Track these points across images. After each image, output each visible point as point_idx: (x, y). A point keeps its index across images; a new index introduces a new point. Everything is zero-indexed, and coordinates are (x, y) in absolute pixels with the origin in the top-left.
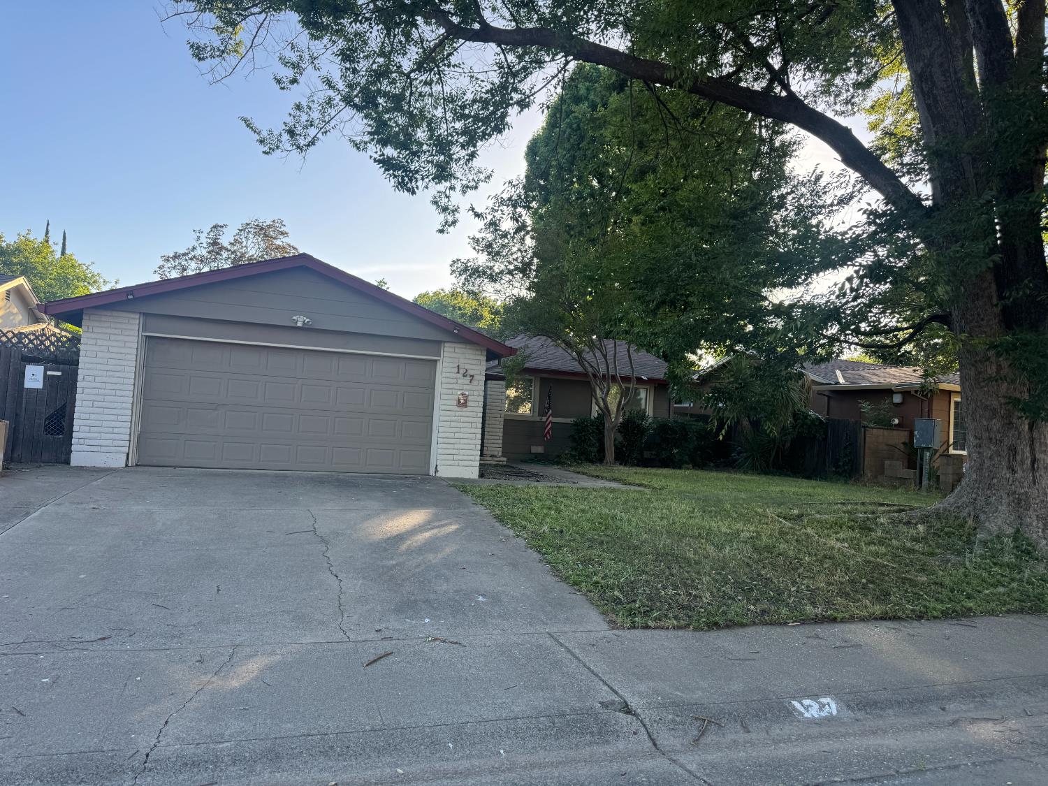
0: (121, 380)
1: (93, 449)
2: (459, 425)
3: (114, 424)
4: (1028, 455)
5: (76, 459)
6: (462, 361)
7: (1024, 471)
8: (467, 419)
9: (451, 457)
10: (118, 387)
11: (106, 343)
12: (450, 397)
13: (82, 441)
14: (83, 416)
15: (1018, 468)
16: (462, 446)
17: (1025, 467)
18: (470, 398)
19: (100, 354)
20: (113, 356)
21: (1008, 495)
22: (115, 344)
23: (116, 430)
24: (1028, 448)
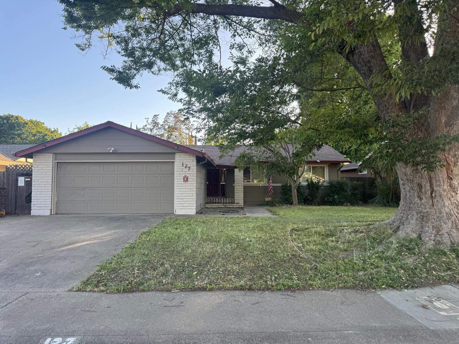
0: (47, 181)
1: (39, 208)
2: (185, 190)
3: (45, 198)
4: (429, 188)
5: (33, 213)
6: (184, 161)
7: (426, 198)
8: (189, 187)
9: (182, 205)
10: (46, 183)
11: (41, 166)
12: (180, 178)
13: (34, 205)
14: (35, 195)
15: (423, 197)
16: (187, 200)
17: (427, 196)
18: (189, 178)
19: (39, 171)
20: (44, 171)
21: (417, 213)
22: (44, 166)
23: (46, 200)
24: (428, 184)
